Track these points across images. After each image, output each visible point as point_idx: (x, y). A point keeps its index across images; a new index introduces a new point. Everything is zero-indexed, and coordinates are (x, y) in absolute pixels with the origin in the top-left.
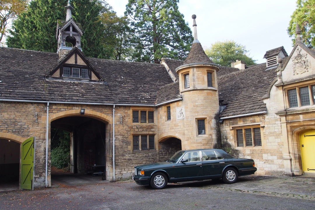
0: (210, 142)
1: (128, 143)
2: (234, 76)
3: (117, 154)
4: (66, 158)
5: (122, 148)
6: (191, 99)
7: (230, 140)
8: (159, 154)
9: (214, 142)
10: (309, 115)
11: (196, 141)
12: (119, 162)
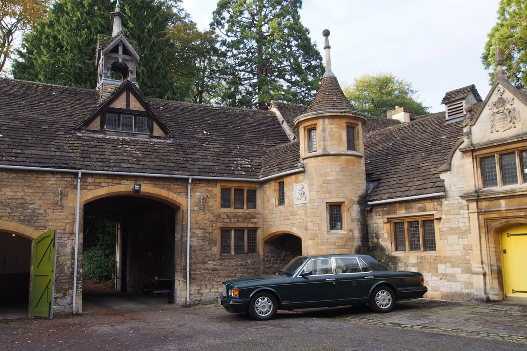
0: (351, 243)
1: (212, 242)
2: (391, 132)
3: (194, 260)
4: (108, 266)
5: (201, 250)
6: (320, 171)
7: (384, 240)
8: (264, 261)
9: (357, 243)
10: (516, 200)
11: (326, 241)
12: (196, 274)
